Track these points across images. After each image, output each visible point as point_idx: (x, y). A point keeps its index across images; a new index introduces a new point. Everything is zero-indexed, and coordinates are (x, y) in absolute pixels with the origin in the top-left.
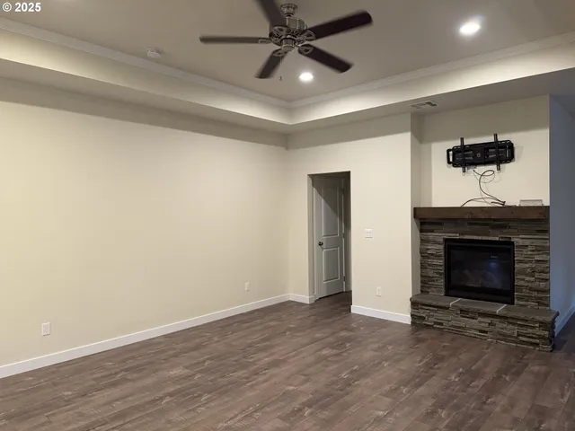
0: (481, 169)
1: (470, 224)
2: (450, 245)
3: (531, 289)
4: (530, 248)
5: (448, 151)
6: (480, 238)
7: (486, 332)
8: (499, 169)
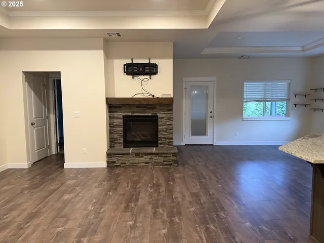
0: (142, 77)
1: (137, 107)
2: (126, 119)
3: (166, 138)
4: (165, 118)
5: (124, 65)
6: (142, 114)
7: (148, 163)
8: (150, 78)
